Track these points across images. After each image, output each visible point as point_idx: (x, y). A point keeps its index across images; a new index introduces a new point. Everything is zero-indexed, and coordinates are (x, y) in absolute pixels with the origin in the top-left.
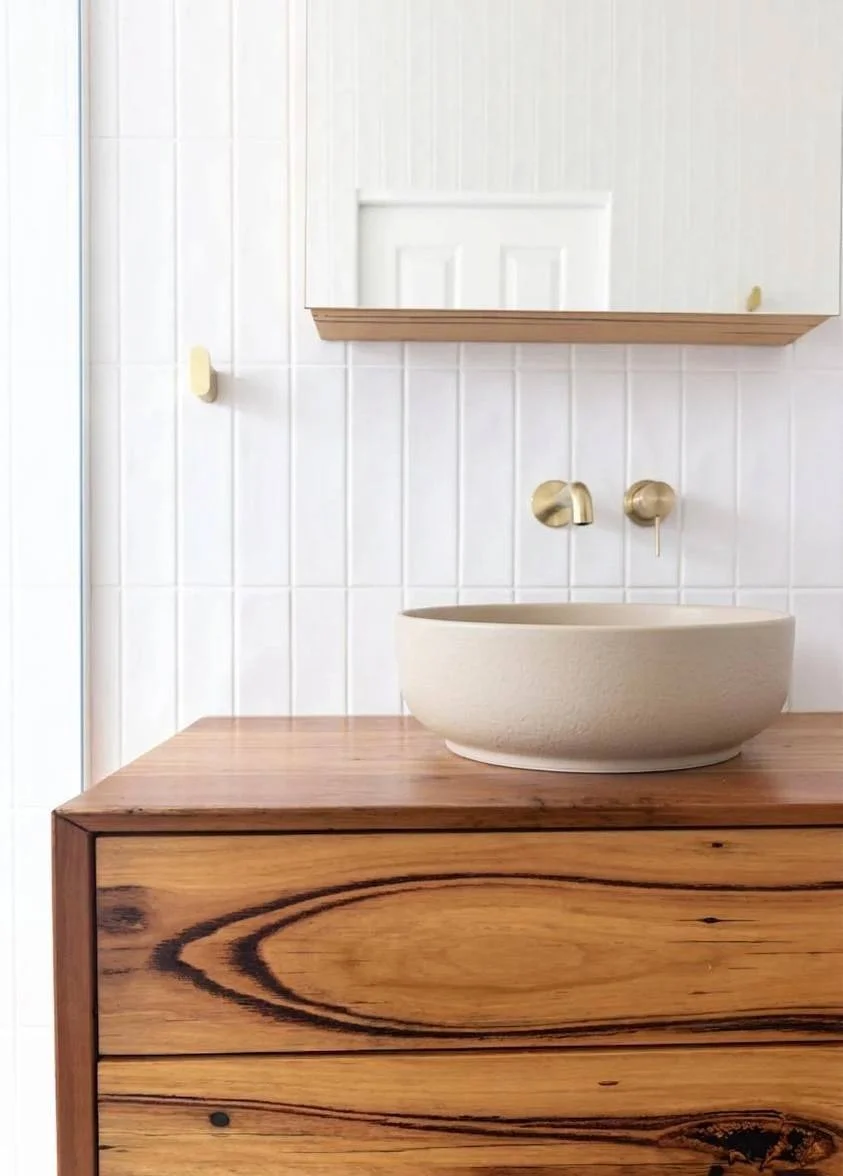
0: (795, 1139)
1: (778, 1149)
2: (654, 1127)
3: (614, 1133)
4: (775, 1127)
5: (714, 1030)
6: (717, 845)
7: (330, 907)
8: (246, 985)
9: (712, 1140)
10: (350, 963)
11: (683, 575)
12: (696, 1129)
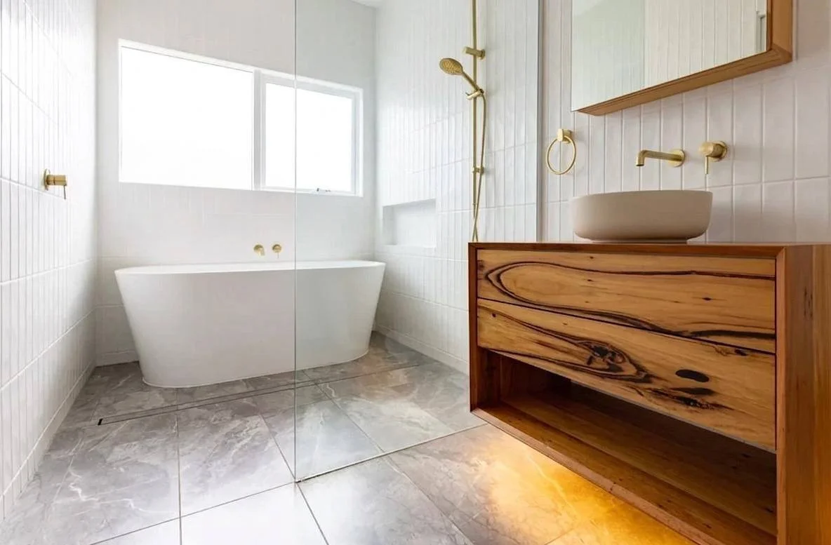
0: (614, 354)
1: (608, 356)
2: (575, 340)
3: (566, 339)
4: (607, 348)
5: (593, 314)
6: (592, 258)
7: (510, 268)
8: (497, 284)
9: (590, 348)
10: (515, 282)
11: (734, 180)
12: (586, 343)
